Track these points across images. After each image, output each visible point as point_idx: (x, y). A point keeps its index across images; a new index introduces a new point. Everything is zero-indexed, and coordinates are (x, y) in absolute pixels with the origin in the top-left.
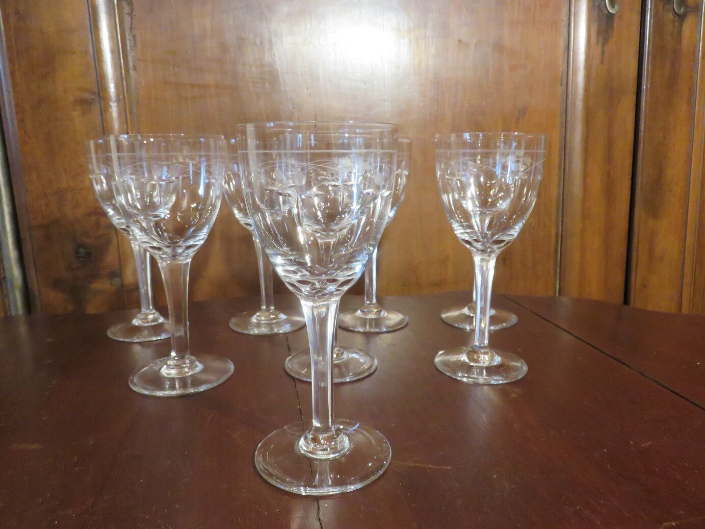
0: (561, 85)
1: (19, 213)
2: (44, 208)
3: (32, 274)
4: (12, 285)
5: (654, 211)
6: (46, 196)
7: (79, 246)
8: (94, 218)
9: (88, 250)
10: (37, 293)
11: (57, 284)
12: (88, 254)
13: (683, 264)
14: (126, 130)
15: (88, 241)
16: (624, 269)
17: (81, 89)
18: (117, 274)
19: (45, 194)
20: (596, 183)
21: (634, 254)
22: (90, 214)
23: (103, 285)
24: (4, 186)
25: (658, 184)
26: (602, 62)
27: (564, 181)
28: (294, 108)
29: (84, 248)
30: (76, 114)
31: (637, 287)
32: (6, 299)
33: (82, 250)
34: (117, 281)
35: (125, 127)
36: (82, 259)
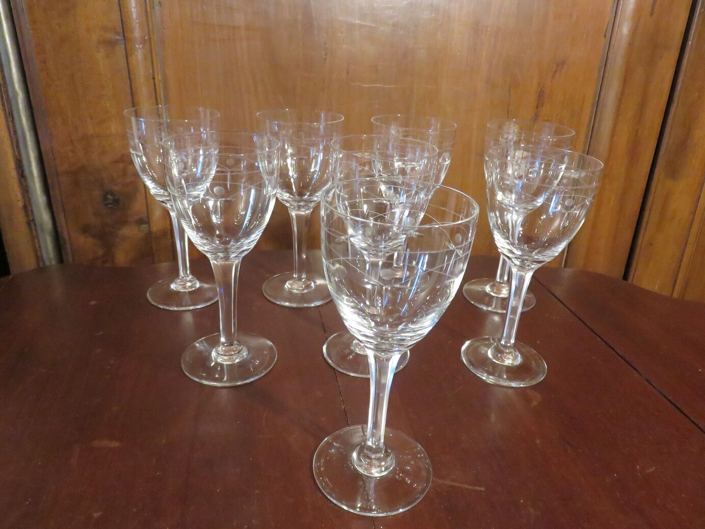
0: (605, 36)
1: (45, 158)
2: (70, 154)
3: (61, 219)
4: (42, 229)
5: (673, 172)
6: (72, 142)
7: (106, 193)
8: (121, 165)
9: (116, 197)
10: (66, 237)
11: (86, 230)
12: (116, 201)
13: (692, 224)
14: (152, 74)
15: (116, 188)
16: (634, 226)
17: (105, 29)
18: (144, 221)
19: (72, 141)
20: (623, 141)
21: (647, 214)
22: (116, 162)
23: (131, 232)
24: (29, 131)
25: (683, 145)
26: (652, 14)
27: (591, 138)
28: (326, 54)
29: (111, 195)
30: (100, 55)
31: (643, 245)
32: (36, 241)
33: (109, 196)
34: (144, 227)
35: (151, 71)
36: (110, 206)
